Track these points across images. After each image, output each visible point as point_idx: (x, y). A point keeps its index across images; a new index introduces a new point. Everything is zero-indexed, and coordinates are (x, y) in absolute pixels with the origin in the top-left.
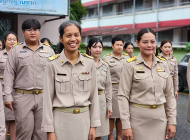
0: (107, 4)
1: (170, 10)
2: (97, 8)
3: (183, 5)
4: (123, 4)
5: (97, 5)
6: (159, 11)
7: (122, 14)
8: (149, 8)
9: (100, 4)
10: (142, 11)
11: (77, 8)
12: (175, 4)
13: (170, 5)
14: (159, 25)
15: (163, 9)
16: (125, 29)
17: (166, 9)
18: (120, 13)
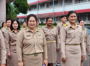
0: (42, 3)
1: (69, 6)
2: (37, 5)
3: (76, 3)
4: (49, 3)
5: (37, 4)
6: (64, 7)
7: (49, 8)
8: (60, 5)
9: (39, 3)
10: (58, 6)
11: (25, 5)
12: (72, 3)
13: (70, 3)
14: (65, 13)
15: (66, 6)
16: (48, 15)
17: (68, 5)
18: (48, 7)
